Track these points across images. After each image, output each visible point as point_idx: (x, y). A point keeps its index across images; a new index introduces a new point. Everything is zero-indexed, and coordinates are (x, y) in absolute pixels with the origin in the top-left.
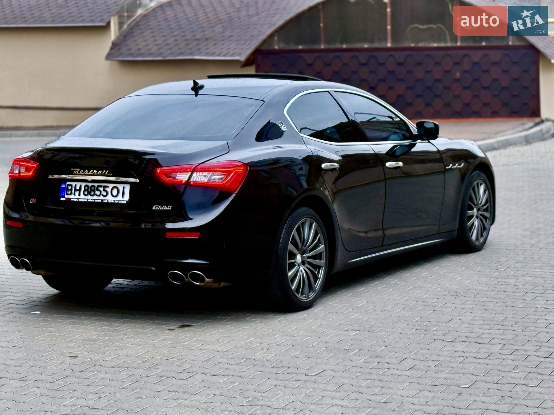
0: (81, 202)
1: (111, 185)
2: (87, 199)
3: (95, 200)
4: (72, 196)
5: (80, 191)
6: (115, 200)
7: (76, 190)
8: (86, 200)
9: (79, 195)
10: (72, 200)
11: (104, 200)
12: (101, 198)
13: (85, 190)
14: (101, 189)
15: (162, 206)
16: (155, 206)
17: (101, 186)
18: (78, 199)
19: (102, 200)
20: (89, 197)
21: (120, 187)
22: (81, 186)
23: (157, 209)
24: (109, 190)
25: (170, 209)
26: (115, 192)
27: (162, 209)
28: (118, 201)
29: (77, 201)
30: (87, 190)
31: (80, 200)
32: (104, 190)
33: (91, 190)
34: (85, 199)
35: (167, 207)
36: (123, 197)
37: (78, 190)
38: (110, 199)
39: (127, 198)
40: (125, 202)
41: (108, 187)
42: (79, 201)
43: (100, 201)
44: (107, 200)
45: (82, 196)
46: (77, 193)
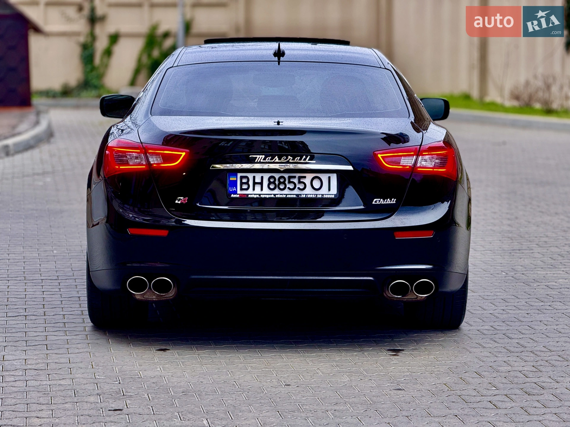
0: (265, 198)
1: (309, 176)
2: (275, 195)
3: (286, 195)
4: (250, 191)
5: (261, 184)
6: (317, 195)
7: (255, 183)
8: (272, 196)
9: (262, 190)
10: (249, 196)
11: (301, 195)
12: (296, 192)
13: (270, 183)
14: (296, 181)
15: (384, 200)
16: (375, 200)
17: (295, 177)
18: (260, 195)
19: (297, 195)
20: (277, 191)
21: (324, 177)
22: (262, 178)
23: (378, 203)
24: (307, 181)
25: (394, 202)
26: (316, 184)
27: (385, 203)
28: (323, 195)
29: (257, 198)
30: (274, 183)
31: (263, 196)
32: (300, 182)
33: (280, 183)
34: (271, 194)
35: (391, 200)
36: (329, 190)
37: (258, 183)
38: (309, 192)
39: (334, 191)
40: (333, 196)
41: (305, 177)
42: (262, 198)
43: (295, 196)
44: (306, 195)
45: (266, 190)
46: (258, 187)
